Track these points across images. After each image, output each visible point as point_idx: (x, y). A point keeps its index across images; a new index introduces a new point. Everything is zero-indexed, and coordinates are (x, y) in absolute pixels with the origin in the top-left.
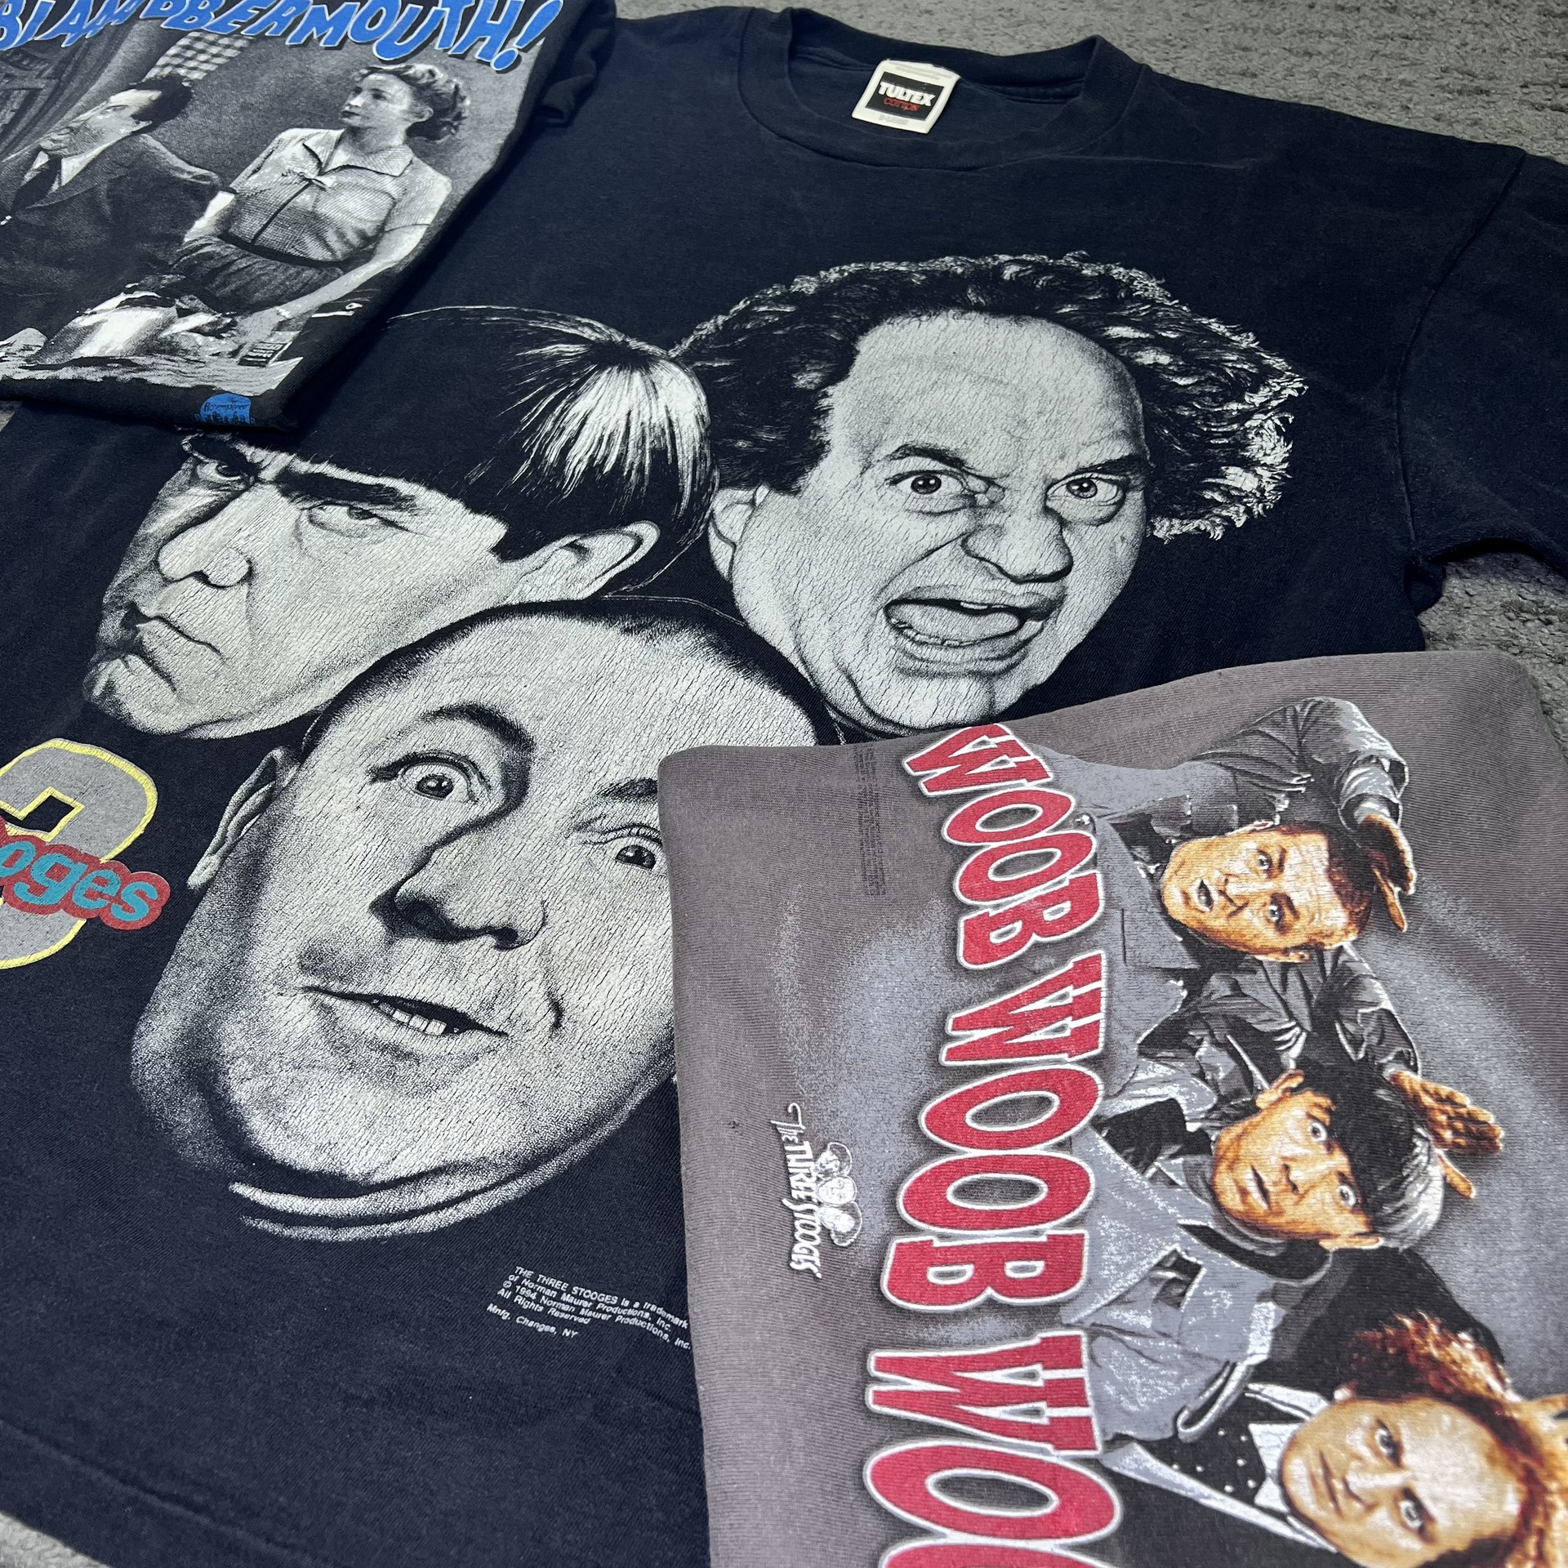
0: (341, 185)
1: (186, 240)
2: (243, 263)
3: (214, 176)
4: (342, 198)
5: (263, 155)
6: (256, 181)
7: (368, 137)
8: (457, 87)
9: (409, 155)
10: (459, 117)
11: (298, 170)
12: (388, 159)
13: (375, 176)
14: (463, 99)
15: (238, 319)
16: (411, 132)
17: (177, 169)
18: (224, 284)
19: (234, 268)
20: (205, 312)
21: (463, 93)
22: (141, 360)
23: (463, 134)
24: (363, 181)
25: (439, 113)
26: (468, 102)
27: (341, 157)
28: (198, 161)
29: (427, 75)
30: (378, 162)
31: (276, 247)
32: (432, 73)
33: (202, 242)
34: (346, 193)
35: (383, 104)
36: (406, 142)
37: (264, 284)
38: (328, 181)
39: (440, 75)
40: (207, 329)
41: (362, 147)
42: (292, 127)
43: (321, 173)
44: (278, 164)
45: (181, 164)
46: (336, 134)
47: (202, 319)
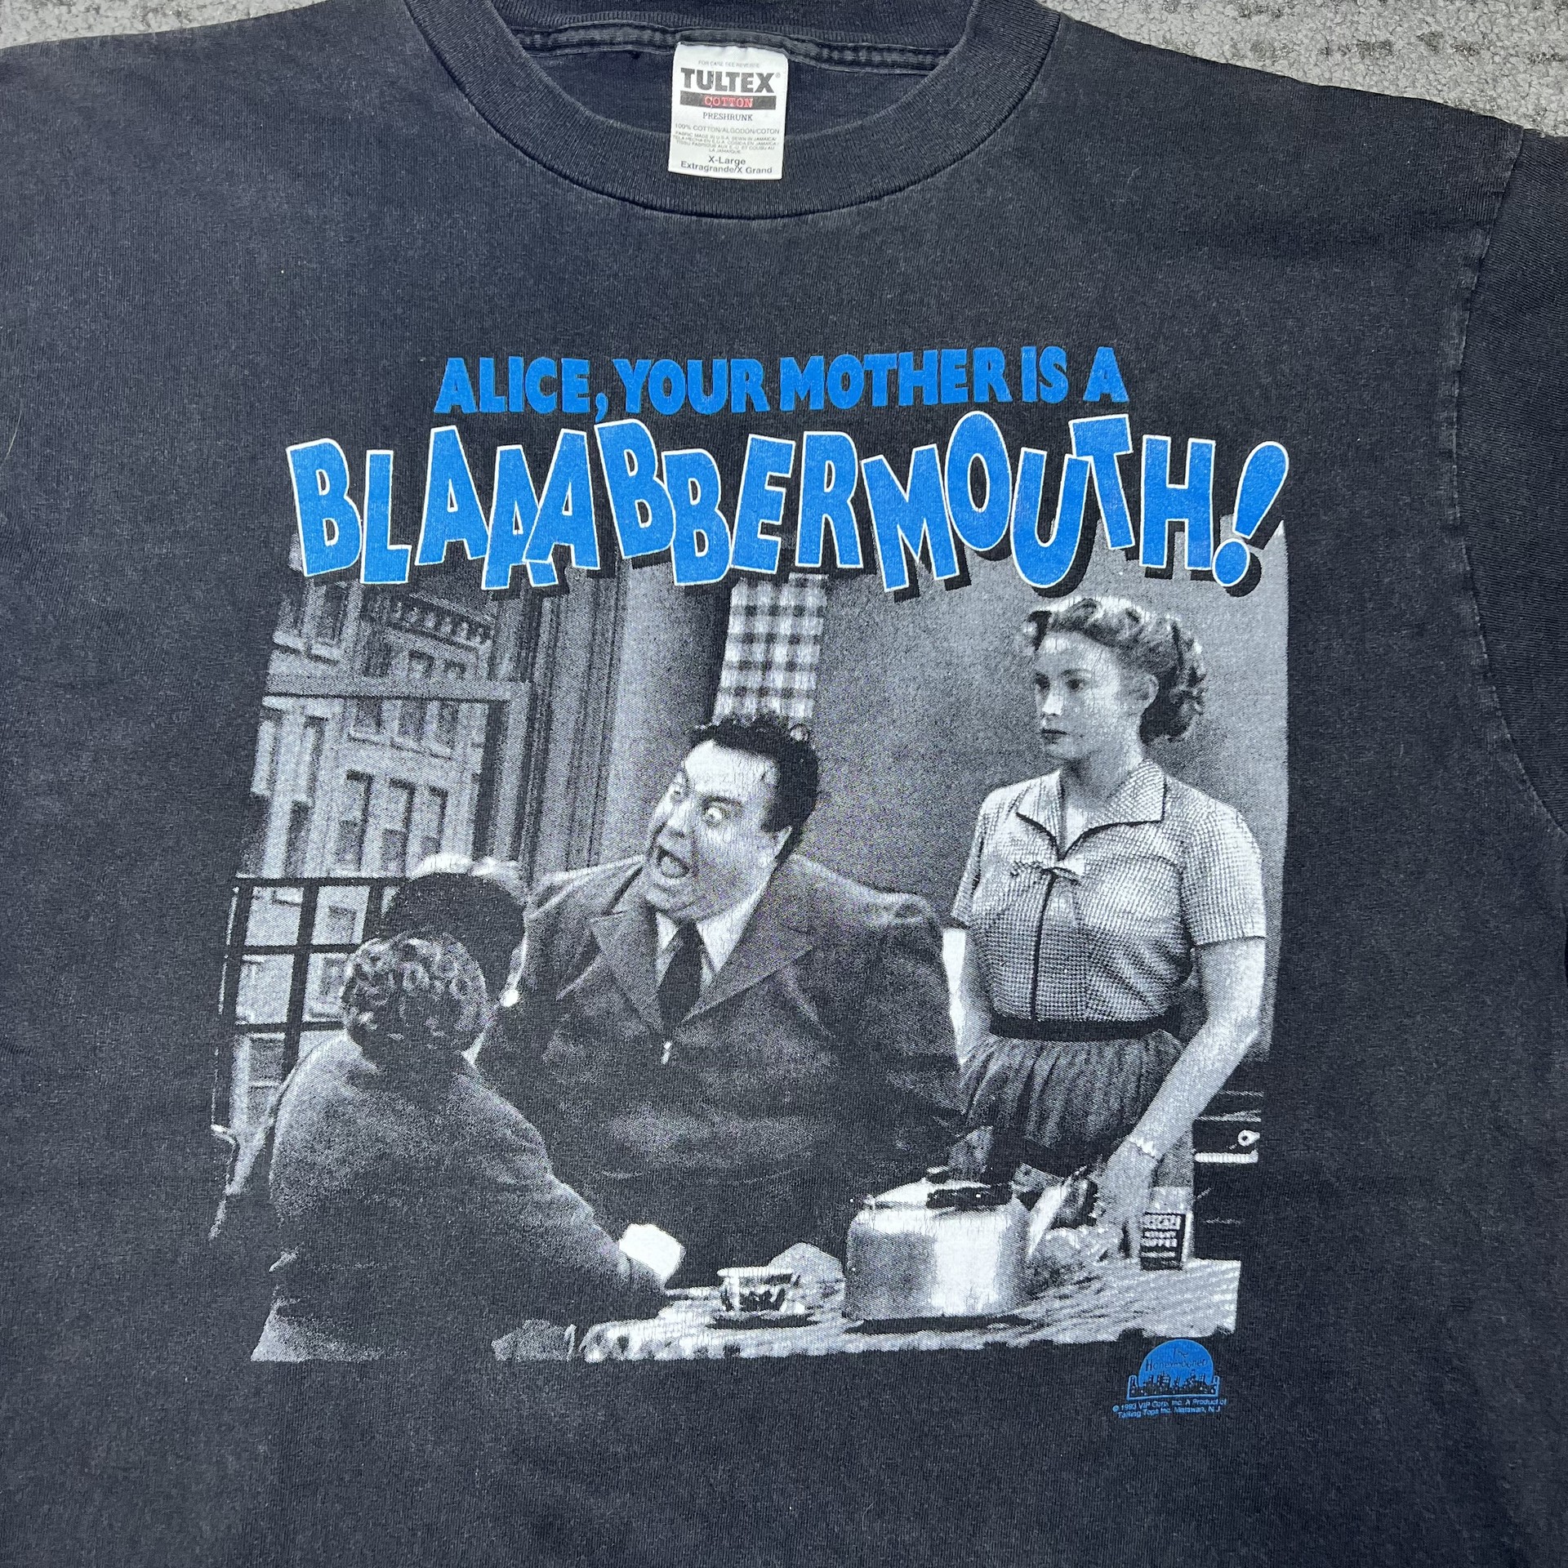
0: (1096, 868)
1: (962, 1061)
2: (1043, 1067)
3: (920, 901)
4: (1105, 888)
5: (974, 851)
6: (986, 896)
7: (1096, 770)
8: (1175, 629)
9: (1156, 776)
10: (1194, 679)
11: (1029, 860)
12: (1134, 796)
13: (1130, 832)
14: (1190, 644)
15: (1092, 1177)
16: (1146, 733)
17: (867, 909)
18: (1043, 1119)
19: (1038, 1081)
20: (1052, 1184)
21: (1187, 635)
22: (1032, 1311)
23: (1213, 708)
24: (1119, 848)
25: (1167, 680)
26: (1198, 648)
27: (1077, 822)
28: (885, 879)
29: (1127, 621)
30: (1125, 807)
31: (1066, 1014)
32: (1133, 616)
33: (982, 1057)
34: (1107, 878)
35: (1087, 694)
36: (1147, 755)
37: (1088, 1096)
38: (1076, 865)
39: (1147, 616)
40: (1068, 1213)
41: (1096, 793)
42: (992, 788)
43: (1061, 857)
44: (997, 858)
45: (866, 895)
46: (1052, 780)
47: (1054, 1199)
